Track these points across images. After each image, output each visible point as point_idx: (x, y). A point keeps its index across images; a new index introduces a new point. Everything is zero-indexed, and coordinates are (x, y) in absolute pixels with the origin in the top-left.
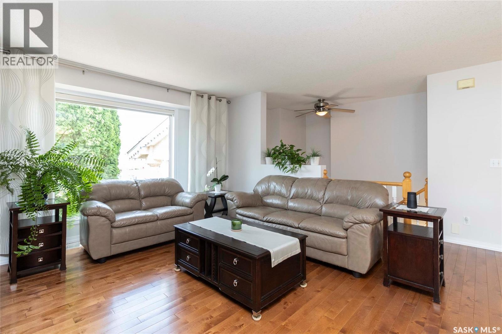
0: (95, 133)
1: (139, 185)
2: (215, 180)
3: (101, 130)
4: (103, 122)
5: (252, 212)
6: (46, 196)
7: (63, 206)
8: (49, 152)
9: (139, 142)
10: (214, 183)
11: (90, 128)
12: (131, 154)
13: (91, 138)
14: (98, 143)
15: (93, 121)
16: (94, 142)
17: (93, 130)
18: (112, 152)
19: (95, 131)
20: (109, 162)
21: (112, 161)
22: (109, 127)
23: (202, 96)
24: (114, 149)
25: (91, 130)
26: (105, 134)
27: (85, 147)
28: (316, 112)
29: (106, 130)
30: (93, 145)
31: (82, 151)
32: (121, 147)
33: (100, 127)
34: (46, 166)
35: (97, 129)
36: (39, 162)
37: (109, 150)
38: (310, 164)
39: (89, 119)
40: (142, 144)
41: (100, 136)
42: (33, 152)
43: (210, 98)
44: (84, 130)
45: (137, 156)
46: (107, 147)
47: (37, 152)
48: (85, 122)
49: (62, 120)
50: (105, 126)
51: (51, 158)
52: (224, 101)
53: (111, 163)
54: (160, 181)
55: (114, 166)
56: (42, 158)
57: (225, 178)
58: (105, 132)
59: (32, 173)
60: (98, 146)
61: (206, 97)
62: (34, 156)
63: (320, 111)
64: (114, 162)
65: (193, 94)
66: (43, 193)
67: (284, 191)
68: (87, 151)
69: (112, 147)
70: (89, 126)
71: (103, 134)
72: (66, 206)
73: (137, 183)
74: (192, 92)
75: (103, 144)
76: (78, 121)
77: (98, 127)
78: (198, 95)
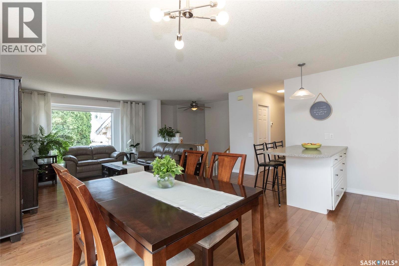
0: (74, 122)
1: (92, 148)
2: (132, 146)
3: (78, 119)
4: (79, 115)
5: (143, 160)
6: (48, 152)
7: (55, 157)
8: (49, 134)
9: (102, 125)
10: (132, 147)
11: (71, 119)
12: (98, 132)
13: (72, 124)
14: (76, 127)
15: (73, 115)
16: (74, 127)
17: (73, 120)
18: (85, 132)
19: (74, 121)
20: (83, 137)
21: (85, 136)
22: (82, 118)
23: (127, 103)
24: (86, 130)
25: (72, 120)
26: (80, 122)
27: (69, 129)
28: (191, 108)
29: (81, 119)
30: (73, 128)
31: (67, 131)
32: (92, 128)
33: (77, 118)
34: (48, 140)
35: (75, 119)
36: (45, 138)
37: (83, 130)
38: (175, 137)
39: (71, 114)
40: (103, 127)
41: (77, 123)
42: (42, 135)
43: (131, 103)
44: (68, 120)
45: (101, 133)
46: (81, 129)
47: (44, 135)
48: (69, 116)
49: (56, 116)
50: (80, 117)
51: (50, 137)
52: (141, 104)
53: (84, 138)
54: (103, 146)
55: (86, 140)
56: (46, 137)
57: (138, 144)
58: (80, 121)
59: (42, 143)
60: (76, 129)
61: (129, 103)
62: (43, 136)
63: (193, 108)
64: (86, 137)
65: (121, 102)
66: (47, 151)
67: (162, 150)
68: (69, 132)
69: (84, 129)
70: (71, 118)
71: (79, 122)
72: (56, 157)
73: (91, 148)
74: (121, 101)
75: (79, 128)
76: (65, 116)
77: (76, 118)
78: (124, 102)
